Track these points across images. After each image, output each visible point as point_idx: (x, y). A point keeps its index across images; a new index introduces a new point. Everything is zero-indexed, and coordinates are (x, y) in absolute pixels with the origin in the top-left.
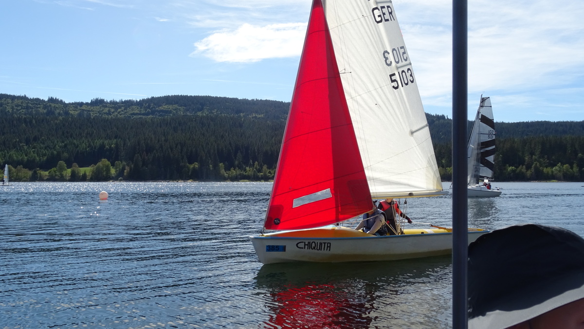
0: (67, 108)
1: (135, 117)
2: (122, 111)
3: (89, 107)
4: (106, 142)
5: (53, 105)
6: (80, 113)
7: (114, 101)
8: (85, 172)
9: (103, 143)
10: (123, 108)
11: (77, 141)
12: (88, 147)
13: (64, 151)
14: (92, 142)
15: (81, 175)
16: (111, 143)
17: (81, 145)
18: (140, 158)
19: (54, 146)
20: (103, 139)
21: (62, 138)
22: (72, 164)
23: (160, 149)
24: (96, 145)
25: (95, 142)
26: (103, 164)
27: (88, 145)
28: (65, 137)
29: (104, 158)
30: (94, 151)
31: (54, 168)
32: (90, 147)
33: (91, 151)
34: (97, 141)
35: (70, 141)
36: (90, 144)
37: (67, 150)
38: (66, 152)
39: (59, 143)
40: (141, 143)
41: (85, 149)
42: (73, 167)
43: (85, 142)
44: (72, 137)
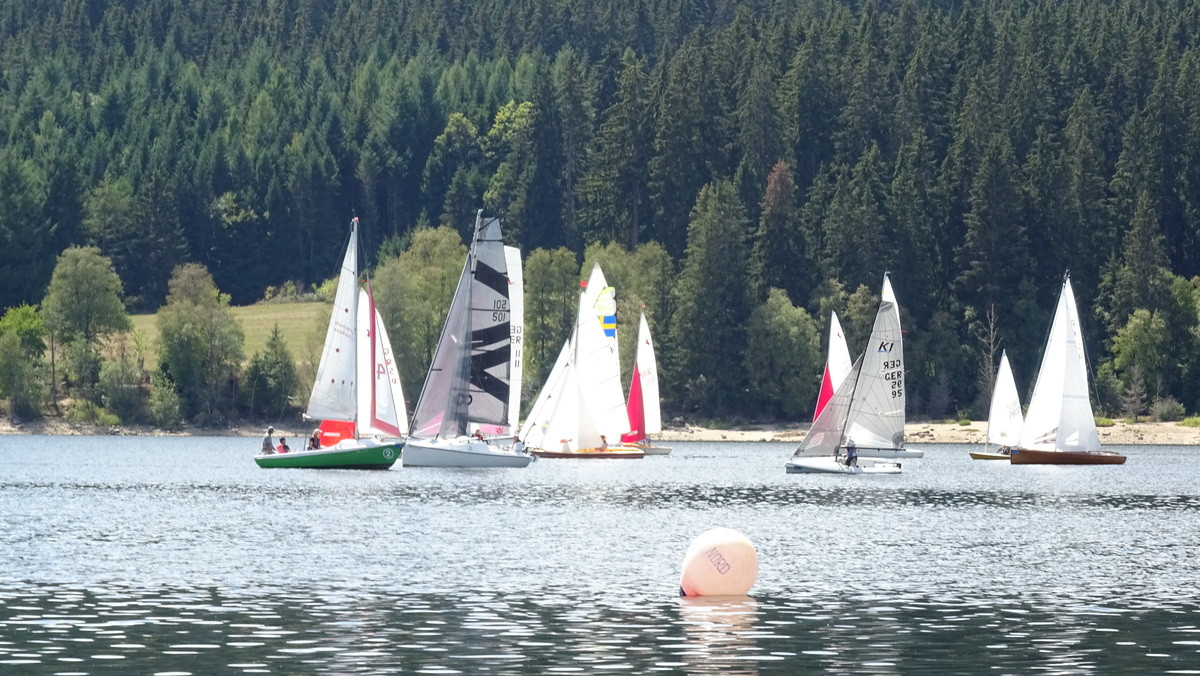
4: (451, 76)
8: (274, 342)
9: (427, 86)
11: (210, 68)
12: (299, 123)
13: (102, 163)
14: (333, 75)
15: (245, 365)
16: (490, 89)
17: (242, 106)
18: (746, 221)
19: (18, 116)
20: (423, 47)
21: (86, 51)
22: (170, 277)
23: (919, 135)
24: (369, 107)
25: (360, 82)
26: (424, 271)
27: (301, 103)
28: (106, 42)
29: (435, 224)
30: (348, 163)
31: (26, 308)
32: (319, 124)
33: (328, 161)
34: (372, 74)
35: (153, 75)
36: (320, 93)
37: (126, 151)
38: (119, 172)
39: (64, 94)
40: (751, 87)
41: (272, 141)
42: (177, 303)
43: (274, 79)
44: (170, 39)
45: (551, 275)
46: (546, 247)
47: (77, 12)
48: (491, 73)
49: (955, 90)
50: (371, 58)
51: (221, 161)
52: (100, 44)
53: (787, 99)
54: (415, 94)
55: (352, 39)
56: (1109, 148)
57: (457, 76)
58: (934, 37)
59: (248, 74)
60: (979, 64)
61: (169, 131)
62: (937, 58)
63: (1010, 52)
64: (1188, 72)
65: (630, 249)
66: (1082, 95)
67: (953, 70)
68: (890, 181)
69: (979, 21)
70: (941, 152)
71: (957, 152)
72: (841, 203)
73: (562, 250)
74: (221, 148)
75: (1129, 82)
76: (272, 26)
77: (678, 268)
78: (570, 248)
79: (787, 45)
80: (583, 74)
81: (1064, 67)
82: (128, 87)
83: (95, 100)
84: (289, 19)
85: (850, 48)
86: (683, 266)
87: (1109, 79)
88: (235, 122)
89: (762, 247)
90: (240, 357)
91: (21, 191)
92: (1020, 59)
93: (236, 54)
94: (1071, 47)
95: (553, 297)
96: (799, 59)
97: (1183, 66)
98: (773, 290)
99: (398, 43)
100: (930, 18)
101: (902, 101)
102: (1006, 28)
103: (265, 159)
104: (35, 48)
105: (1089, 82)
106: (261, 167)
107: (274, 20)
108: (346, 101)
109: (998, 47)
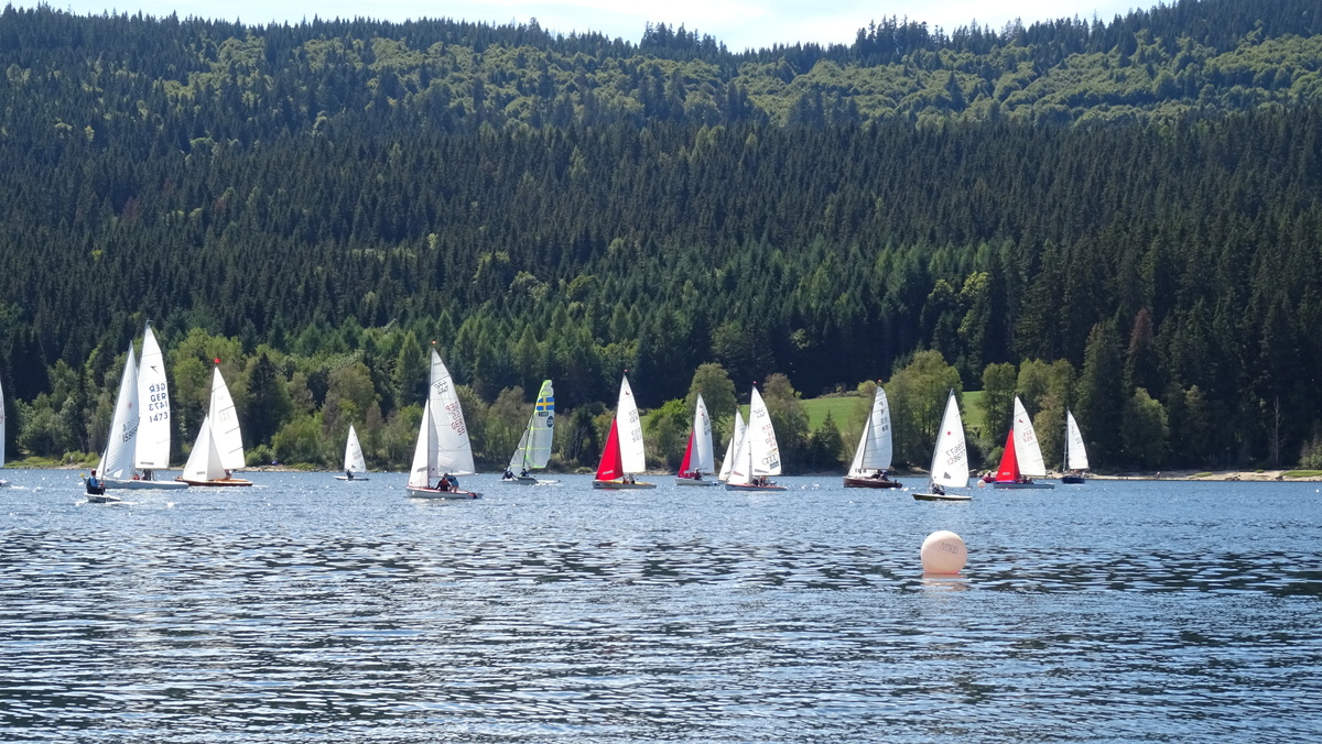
0: (738, 82)
1: (1088, 115)
2: (1024, 83)
3: (850, 70)
4: (938, 256)
5: (668, 67)
6: (803, 102)
7: (977, 34)
8: (828, 421)
9: (923, 263)
10: (1025, 69)
11: (789, 253)
12: (844, 287)
13: (723, 311)
14: (865, 257)
15: (810, 435)
16: (962, 264)
17: (808, 276)
18: (1121, 345)
19: (672, 283)
20: (920, 239)
21: (713, 243)
22: (765, 381)
23: (1230, 291)
24: (887, 276)
25: (881, 261)
26: (921, 377)
27: (845, 274)
28: (726, 237)
29: (928, 348)
30: (874, 310)
31: (677, 401)
32: (856, 287)
33: (862, 310)
34: (889, 257)
35: (754, 258)
36: (856, 268)
37: (738, 304)
38: (733, 318)
39: (700, 269)
40: (1125, 263)
41: (826, 298)
42: (768, 398)
43: (828, 259)
44: (765, 235)
45: (999, 379)
46: (996, 363)
47: (708, 219)
48: (962, 256)
49: (1253, 264)
50: (887, 246)
51: (796, 309)
52: (722, 239)
53: (1148, 269)
54: (915, 266)
55: (877, 235)
57: (941, 257)
58: (1239, 230)
59: (813, 256)
60: (1269, 246)
61: (764, 291)
62: (1242, 244)
63: (1288, 239)
65: (1049, 363)
67: (1253, 250)
68: (1213, 320)
69: (1268, 219)
70: (1244, 302)
71: (1254, 302)
72: (1181, 334)
73: (1006, 364)
74: (796, 303)
76: (827, 228)
77: (1079, 375)
78: (1011, 363)
79: (1147, 236)
80: (1020, 255)
82: (739, 265)
83: (719, 273)
84: (838, 222)
85: (1187, 238)
86: (1082, 374)
88: (804, 286)
89: (1131, 361)
90: (806, 430)
91: (673, 329)
92: (1294, 243)
93: (805, 244)
95: (1001, 393)
96: (1154, 245)
98: (1138, 389)
99: (905, 236)
100: (1237, 218)
101: (1219, 270)
102: (1285, 224)
103: (823, 309)
104: (683, 242)
106: (821, 314)
107: (828, 223)
108: (872, 272)
109: (1281, 236)
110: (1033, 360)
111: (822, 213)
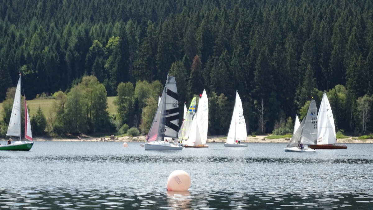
4: (94, 29)
8: (39, 112)
9: (87, 32)
11: (19, 26)
12: (47, 44)
14: (57, 28)
16: (106, 32)
17: (29, 38)
18: (186, 74)
20: (86, 20)
22: (7, 91)
23: (239, 47)
24: (69, 38)
25: (66, 31)
26: (86, 89)
27: (47, 37)
29: (89, 75)
30: (62, 55)
32: (53, 44)
33: (56, 55)
34: (70, 28)
36: (53, 34)
40: (188, 32)
41: (38, 49)
42: (9, 100)
43: (39, 29)
44: (6, 17)
45: (125, 90)
46: (124, 82)
48: (107, 29)
49: (251, 33)
50: (69, 23)
51: (22, 55)
53: (199, 36)
54: (83, 34)
55: (63, 17)
56: (298, 51)
57: (96, 29)
58: (244, 16)
59: (31, 28)
60: (258, 25)
61: (6, 46)
62: (245, 23)
63: (268, 21)
64: (323, 28)
65: (150, 82)
66: (290, 35)
67: (250, 27)
68: (231, 61)
69: (258, 12)
70: (246, 52)
71: (252, 52)
72: (215, 68)
73: (129, 83)
74: (23, 51)
75: (304, 30)
76: (38, 13)
78: (132, 82)
79: (199, 19)
80: (135, 28)
81: (284, 26)
84: (44, 11)
85: (219, 20)
87: (298, 30)
88: (27, 43)
89: (191, 82)
92: (271, 23)
93: (27, 22)
94: (287, 20)
95: (126, 97)
96: (202, 24)
97: (321, 26)
99: (78, 18)
100: (243, 11)
101: (234, 36)
102: (267, 14)
103: (36, 55)
105: (292, 30)
106: (35, 57)
107: (39, 11)
108: (61, 36)
109: (265, 19)
110: (142, 81)
111: (36, 6)
